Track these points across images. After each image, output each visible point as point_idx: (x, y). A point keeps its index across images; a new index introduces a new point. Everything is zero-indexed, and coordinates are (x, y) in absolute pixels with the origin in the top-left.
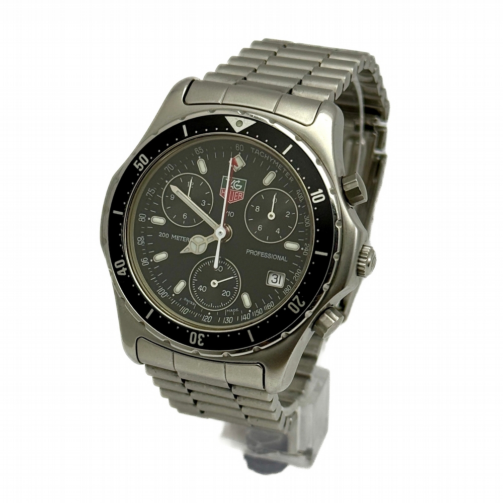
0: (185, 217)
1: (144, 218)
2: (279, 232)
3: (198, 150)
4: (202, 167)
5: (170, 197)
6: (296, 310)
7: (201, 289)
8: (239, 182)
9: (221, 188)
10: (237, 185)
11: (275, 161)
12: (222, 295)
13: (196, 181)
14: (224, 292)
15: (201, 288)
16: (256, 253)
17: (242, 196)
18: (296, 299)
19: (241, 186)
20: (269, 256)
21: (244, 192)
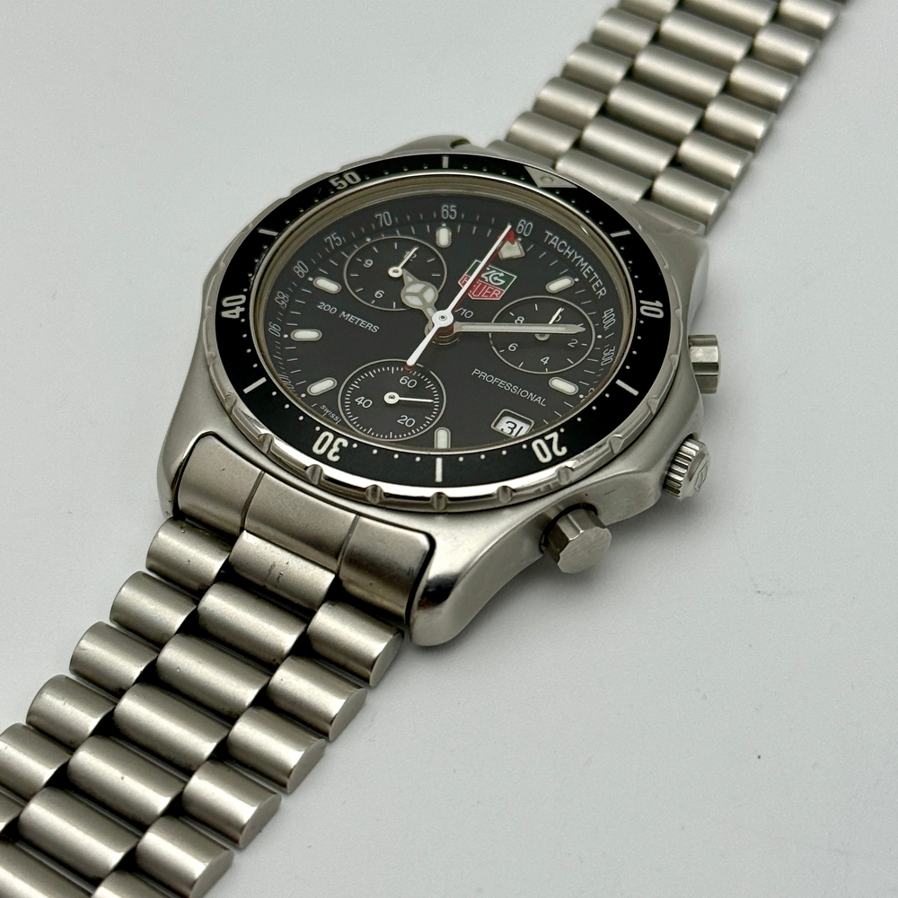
0: (379, 295)
1: (303, 271)
3: (449, 210)
4: (444, 237)
5: (363, 262)
6: (545, 456)
8: (502, 275)
10: (496, 278)
15: (360, 401)
17: (499, 296)
18: (552, 439)
19: (503, 282)
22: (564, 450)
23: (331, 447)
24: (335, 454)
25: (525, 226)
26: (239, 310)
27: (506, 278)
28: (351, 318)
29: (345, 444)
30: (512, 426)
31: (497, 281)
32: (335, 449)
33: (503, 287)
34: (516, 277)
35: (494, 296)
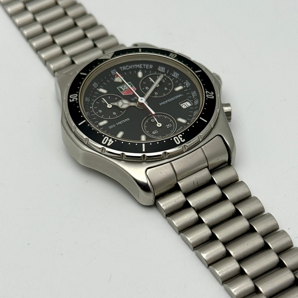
2: (167, 89)
7: (155, 133)
9: (121, 92)
11: (136, 65)
12: (168, 127)
13: (106, 97)
14: (167, 126)
16: (165, 102)
20: (173, 99)
21: (134, 87)
24: (183, 139)
32: (181, 138)
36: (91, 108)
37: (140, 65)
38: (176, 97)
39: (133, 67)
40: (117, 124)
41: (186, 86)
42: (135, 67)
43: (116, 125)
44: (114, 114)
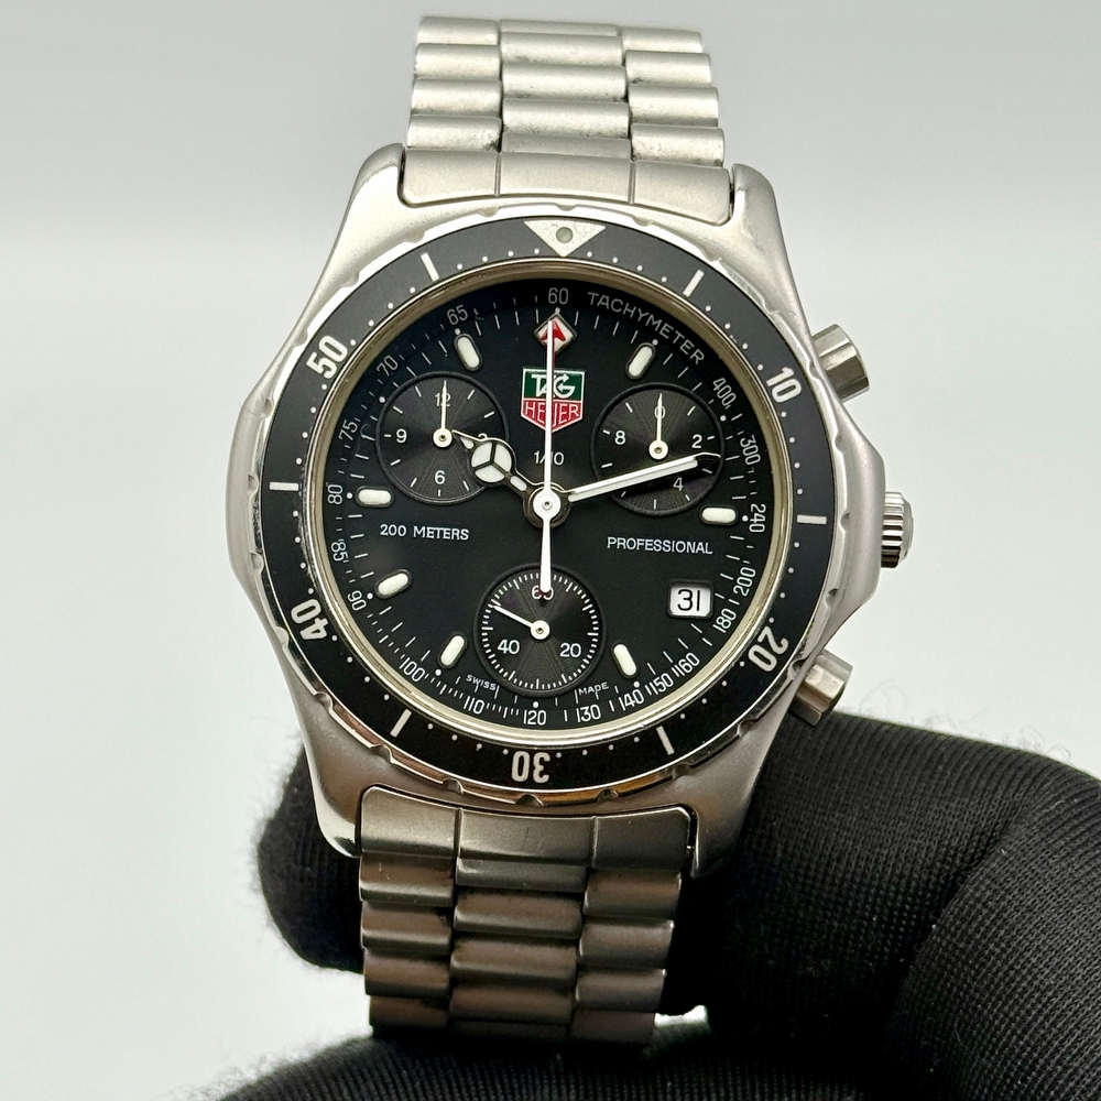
22: (785, 642)
23: (532, 768)
24: (541, 774)
25: (558, 294)
26: (321, 624)
27: (573, 381)
28: (428, 532)
29: (547, 758)
30: (687, 595)
31: (566, 392)
32: (539, 768)
33: (576, 396)
34: (583, 373)
35: (574, 416)
36: (382, 400)
37: (666, 325)
38: (681, 547)
39: (637, 314)
40: (416, 528)
41: (749, 523)
42: (646, 318)
43: (410, 530)
44: (437, 477)
